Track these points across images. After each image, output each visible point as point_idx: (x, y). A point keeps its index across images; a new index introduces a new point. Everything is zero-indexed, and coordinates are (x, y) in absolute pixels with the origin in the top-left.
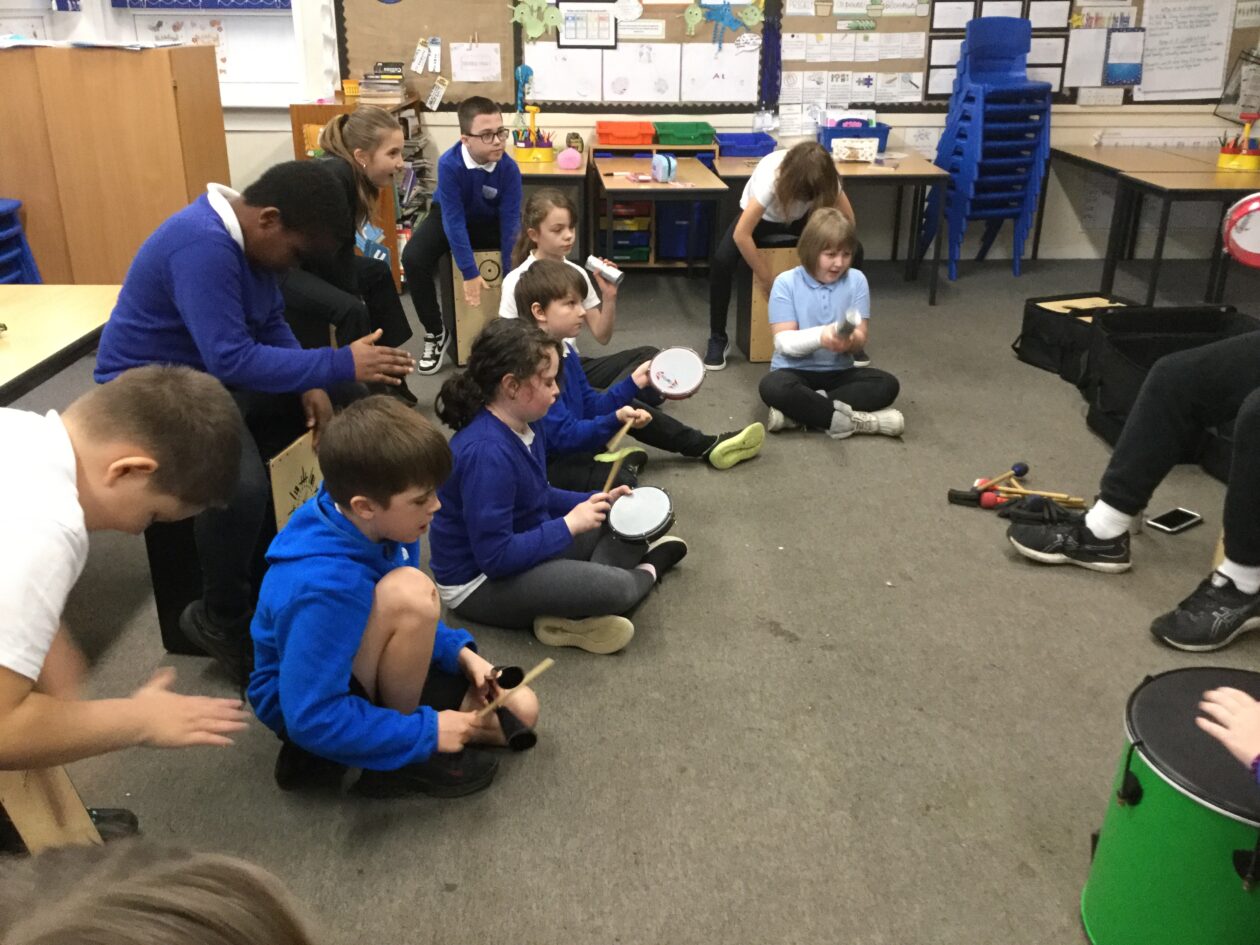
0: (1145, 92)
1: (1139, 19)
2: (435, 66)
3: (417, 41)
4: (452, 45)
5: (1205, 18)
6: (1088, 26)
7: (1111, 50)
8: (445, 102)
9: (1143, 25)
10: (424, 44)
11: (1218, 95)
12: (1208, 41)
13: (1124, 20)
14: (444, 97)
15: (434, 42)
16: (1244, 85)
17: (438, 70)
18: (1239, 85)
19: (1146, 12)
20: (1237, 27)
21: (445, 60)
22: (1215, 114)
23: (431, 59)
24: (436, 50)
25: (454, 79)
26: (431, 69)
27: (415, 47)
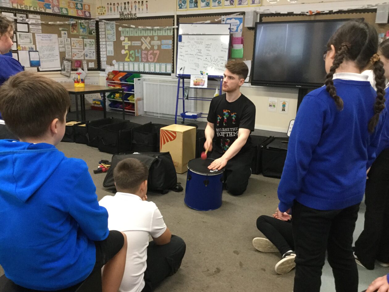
0: (42, 68)
1: (36, 49)
5: (52, 49)
6: (23, 50)
7: (31, 57)
9: (37, 50)
11: (60, 69)
12: (54, 55)
13: (32, 49)
16: (66, 66)
18: (64, 66)
19: (37, 46)
20: (60, 51)
22: (61, 74)
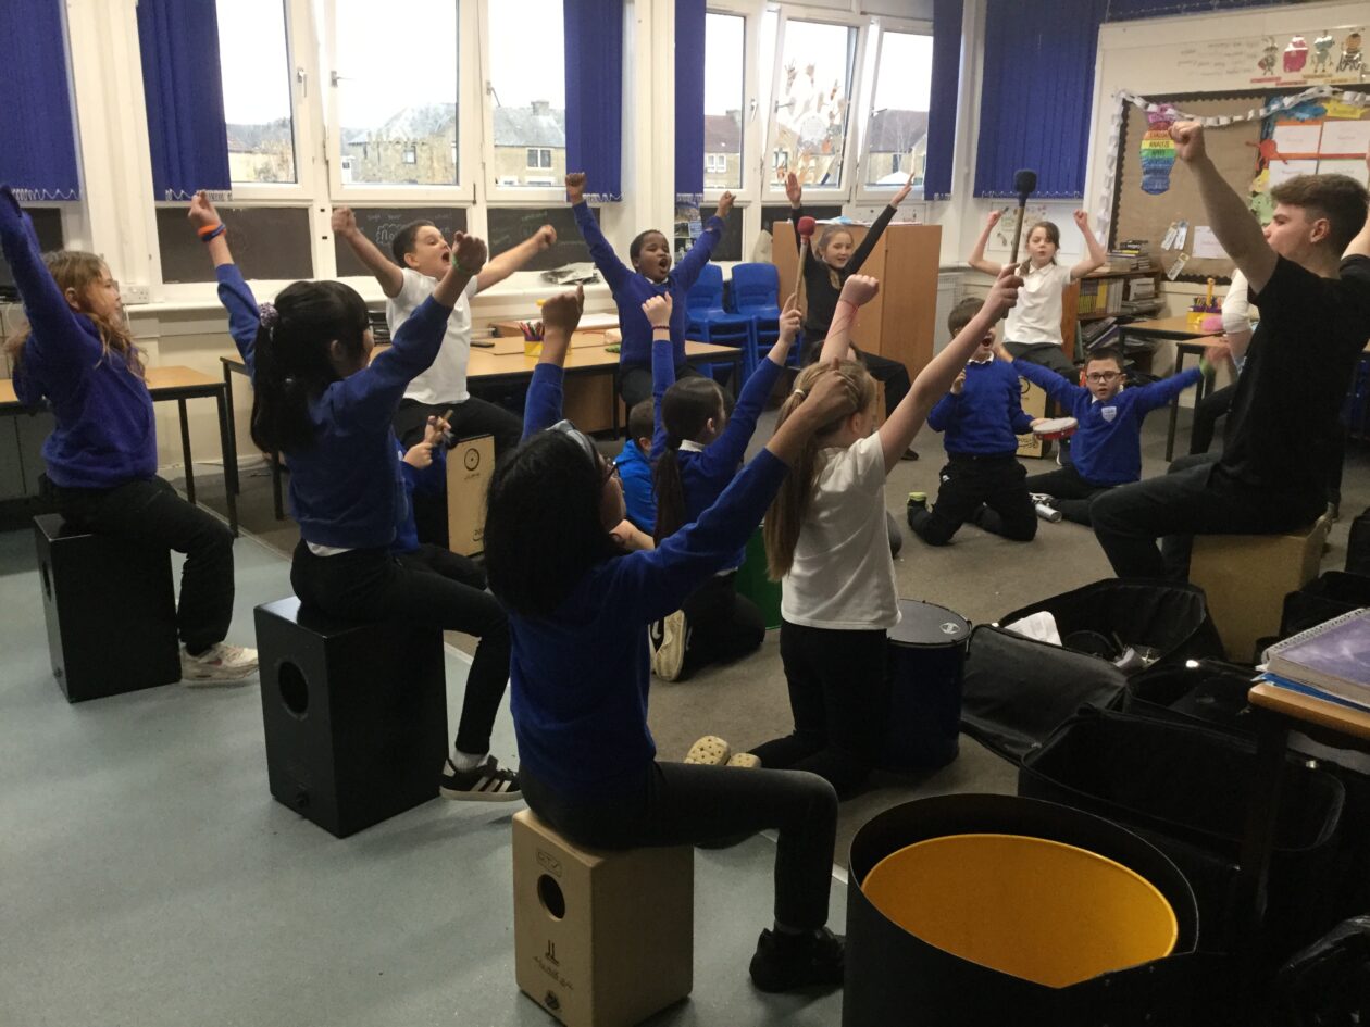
2: (1180, 245)
3: (1170, 223)
4: (1197, 228)
8: (1184, 274)
10: (1175, 227)
14: (1183, 270)
15: (1182, 226)
17: (1181, 248)
21: (1189, 240)
23: (1178, 239)
24: (1183, 232)
25: (1195, 255)
26: (1176, 247)
27: (1167, 229)
